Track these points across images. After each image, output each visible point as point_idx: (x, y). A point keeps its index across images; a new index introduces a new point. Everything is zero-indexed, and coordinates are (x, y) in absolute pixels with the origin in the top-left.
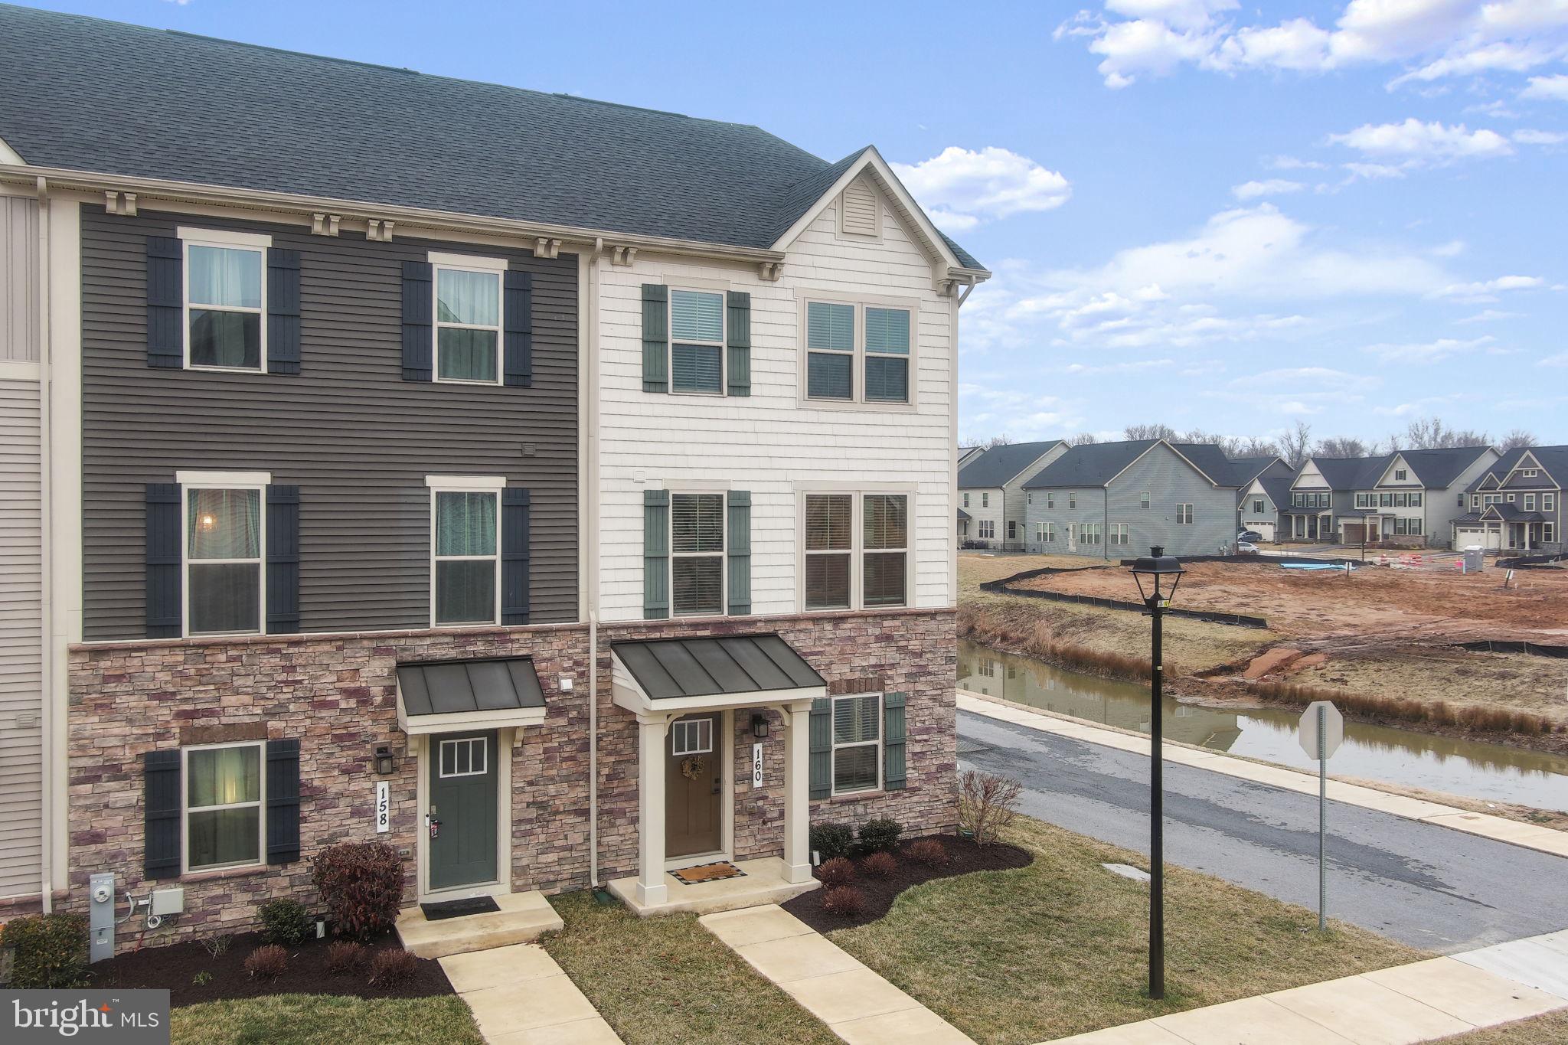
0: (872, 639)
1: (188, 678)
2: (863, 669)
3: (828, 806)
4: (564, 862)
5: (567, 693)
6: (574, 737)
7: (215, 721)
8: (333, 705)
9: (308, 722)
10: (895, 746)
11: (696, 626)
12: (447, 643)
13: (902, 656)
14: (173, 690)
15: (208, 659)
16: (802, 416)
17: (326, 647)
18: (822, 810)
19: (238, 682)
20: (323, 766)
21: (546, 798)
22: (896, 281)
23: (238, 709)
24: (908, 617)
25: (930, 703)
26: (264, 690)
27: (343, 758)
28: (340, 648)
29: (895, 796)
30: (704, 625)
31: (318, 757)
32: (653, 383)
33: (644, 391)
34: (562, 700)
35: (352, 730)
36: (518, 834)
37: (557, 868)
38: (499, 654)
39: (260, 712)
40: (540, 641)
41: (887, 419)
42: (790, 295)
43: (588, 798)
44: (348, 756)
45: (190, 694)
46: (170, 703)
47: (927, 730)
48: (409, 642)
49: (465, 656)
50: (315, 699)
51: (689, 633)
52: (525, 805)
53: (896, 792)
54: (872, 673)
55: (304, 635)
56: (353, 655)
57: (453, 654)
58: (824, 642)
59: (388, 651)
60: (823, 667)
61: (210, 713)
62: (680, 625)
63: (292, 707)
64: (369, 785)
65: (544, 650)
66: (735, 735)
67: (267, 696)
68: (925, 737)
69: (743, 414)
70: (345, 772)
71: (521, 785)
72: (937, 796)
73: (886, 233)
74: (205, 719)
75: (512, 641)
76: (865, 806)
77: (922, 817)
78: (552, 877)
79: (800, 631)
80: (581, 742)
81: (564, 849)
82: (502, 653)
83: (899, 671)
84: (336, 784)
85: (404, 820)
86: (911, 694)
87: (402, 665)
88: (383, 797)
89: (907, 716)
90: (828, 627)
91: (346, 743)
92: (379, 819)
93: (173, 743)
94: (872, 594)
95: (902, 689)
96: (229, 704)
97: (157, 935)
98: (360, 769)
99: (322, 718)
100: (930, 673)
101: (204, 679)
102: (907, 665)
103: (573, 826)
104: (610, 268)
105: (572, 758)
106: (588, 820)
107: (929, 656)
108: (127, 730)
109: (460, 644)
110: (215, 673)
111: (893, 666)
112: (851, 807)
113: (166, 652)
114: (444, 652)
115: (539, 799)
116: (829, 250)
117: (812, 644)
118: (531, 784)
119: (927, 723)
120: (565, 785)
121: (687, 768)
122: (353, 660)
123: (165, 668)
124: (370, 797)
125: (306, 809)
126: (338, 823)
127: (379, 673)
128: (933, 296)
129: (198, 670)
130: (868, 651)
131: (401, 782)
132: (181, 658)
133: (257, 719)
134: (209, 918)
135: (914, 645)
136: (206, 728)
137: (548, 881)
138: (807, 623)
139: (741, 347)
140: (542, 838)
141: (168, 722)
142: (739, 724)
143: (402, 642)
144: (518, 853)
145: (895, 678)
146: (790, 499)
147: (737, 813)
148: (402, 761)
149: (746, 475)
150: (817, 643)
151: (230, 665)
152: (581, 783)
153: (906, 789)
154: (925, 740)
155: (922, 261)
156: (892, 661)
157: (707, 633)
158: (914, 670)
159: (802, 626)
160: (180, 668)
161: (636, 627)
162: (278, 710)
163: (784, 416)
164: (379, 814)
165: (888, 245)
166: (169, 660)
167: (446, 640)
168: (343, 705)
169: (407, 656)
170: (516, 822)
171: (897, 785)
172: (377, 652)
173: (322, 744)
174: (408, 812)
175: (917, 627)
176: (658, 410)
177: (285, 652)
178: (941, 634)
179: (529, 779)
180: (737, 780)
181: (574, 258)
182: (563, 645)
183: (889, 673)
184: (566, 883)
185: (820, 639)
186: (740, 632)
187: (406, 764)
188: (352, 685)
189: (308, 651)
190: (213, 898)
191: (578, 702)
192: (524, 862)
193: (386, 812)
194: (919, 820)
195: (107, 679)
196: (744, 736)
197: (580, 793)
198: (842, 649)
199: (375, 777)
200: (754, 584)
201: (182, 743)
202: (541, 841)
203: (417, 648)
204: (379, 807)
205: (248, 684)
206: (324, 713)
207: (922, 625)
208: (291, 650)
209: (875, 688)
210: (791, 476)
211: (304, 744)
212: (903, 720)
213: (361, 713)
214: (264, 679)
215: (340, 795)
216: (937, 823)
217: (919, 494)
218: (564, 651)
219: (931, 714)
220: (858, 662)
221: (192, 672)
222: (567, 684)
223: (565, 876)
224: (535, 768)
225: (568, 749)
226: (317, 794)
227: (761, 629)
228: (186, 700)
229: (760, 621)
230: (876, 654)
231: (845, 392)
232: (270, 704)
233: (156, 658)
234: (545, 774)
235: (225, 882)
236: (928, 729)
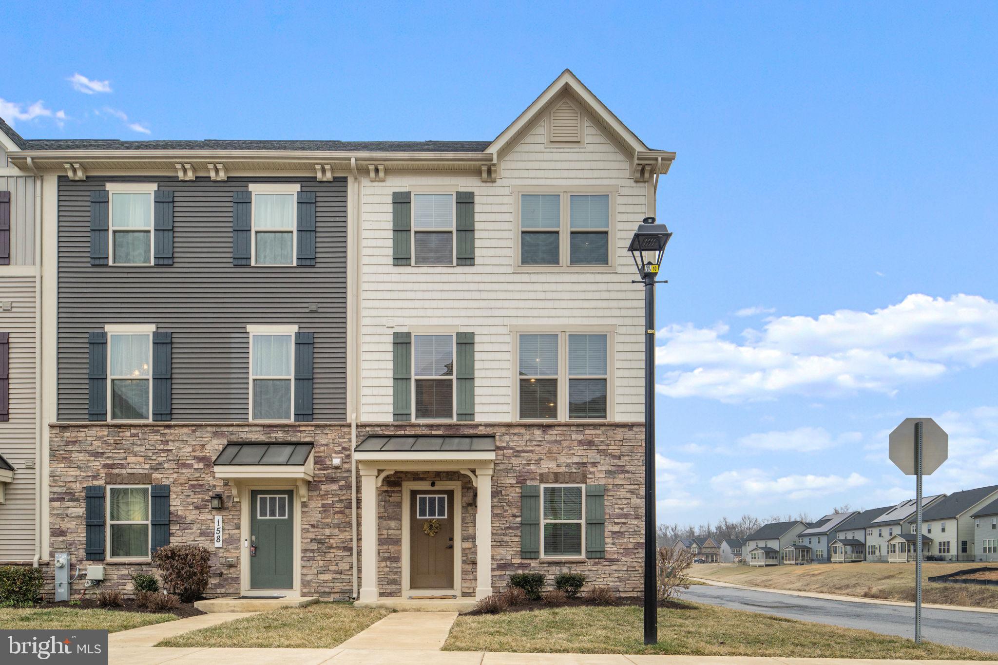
0: (576, 443)
1: (109, 445)
2: (568, 465)
3: (538, 565)
4: (336, 581)
5: (337, 468)
6: (343, 498)
7: (124, 471)
8: (190, 466)
9: (175, 475)
10: (596, 525)
11: (430, 427)
12: (259, 431)
13: (602, 457)
14: (101, 451)
15: (121, 434)
16: (517, 278)
17: (186, 430)
18: (533, 567)
19: (136, 449)
20: (184, 503)
21: (323, 537)
22: (596, 174)
23: (136, 465)
24: (608, 428)
25: (628, 495)
26: (151, 454)
27: (196, 499)
28: (194, 431)
29: (596, 564)
30: (438, 426)
31: (181, 497)
32: (401, 259)
33: (394, 265)
34: (335, 473)
35: (201, 482)
36: (305, 559)
37: (331, 584)
38: (292, 440)
39: (148, 467)
40: (319, 432)
41: (590, 278)
42: (507, 191)
43: (351, 540)
44: (198, 498)
45: (110, 455)
46: (100, 459)
47: (626, 516)
48: (235, 429)
49: (270, 440)
50: (180, 462)
51: (426, 432)
52: (309, 540)
53: (597, 560)
54: (575, 469)
55: (172, 423)
56: (201, 436)
57: (262, 438)
58: (534, 443)
59: (222, 435)
60: (533, 462)
61: (122, 466)
62: (419, 426)
63: (166, 466)
64: (211, 517)
65: (322, 439)
66: (463, 507)
67: (152, 458)
68: (623, 521)
69: (469, 278)
70: (197, 508)
71: (307, 526)
72: (634, 567)
73: (588, 139)
74: (118, 469)
75: (300, 432)
76: (570, 568)
77: (620, 582)
78: (327, 590)
79: (515, 434)
80: (347, 501)
81: (336, 572)
82: (294, 439)
83: (599, 468)
84: (192, 515)
85: (232, 541)
86: (610, 486)
87: (230, 444)
88: (218, 525)
89: (606, 503)
90: (538, 432)
91: (198, 490)
92: (216, 539)
93: (101, 482)
94: (575, 409)
95: (602, 482)
96: (131, 461)
97: (91, 592)
98: (205, 507)
99: (183, 473)
100: (628, 472)
101: (118, 446)
102: (606, 464)
103: (342, 557)
104: (370, 184)
105: (341, 512)
106: (351, 554)
107: (627, 458)
108: (78, 473)
109: (268, 432)
110: (124, 443)
111: (594, 464)
112: (557, 567)
113: (98, 429)
114: (257, 437)
115: (319, 537)
116: (540, 156)
117: (524, 444)
118: (313, 526)
119: (625, 510)
120: (337, 530)
121: (426, 526)
122: (201, 439)
123: (99, 438)
124: (211, 525)
125: (174, 528)
126: (192, 539)
127: (217, 448)
128: (631, 183)
129: (115, 440)
130: (572, 452)
131: (230, 517)
132: (106, 433)
133: (146, 471)
134: (120, 587)
135: (613, 449)
136: (119, 475)
137: (324, 593)
138: (520, 428)
139: (466, 230)
140: (321, 563)
141: (99, 470)
142: (465, 499)
143: (231, 429)
144: (305, 571)
145: (597, 474)
146: (508, 339)
147: (464, 562)
148: (230, 504)
149: (472, 321)
150: (528, 444)
151: (132, 438)
152: (347, 529)
153: (606, 559)
154: (623, 523)
155: (621, 157)
156: (593, 460)
157: (440, 432)
158: (613, 468)
159: (516, 430)
160: (105, 439)
161: (386, 426)
162: (158, 467)
163: (502, 278)
164: (216, 535)
165: (590, 148)
166: (100, 434)
167: (258, 429)
168: (196, 466)
169: (234, 438)
170: (304, 551)
171: (597, 555)
172: (215, 434)
173: (183, 489)
174: (235, 536)
175: (615, 436)
176: (404, 278)
177: (162, 432)
178: (637, 442)
179: (312, 523)
180: (465, 539)
181: (344, 180)
182: (335, 436)
183: (591, 469)
184: (338, 595)
185: (531, 441)
186: (466, 433)
187: (234, 506)
188: (201, 454)
189: (176, 432)
190: (122, 575)
191: (345, 475)
192: (309, 578)
193: (221, 534)
194: (618, 584)
195: (68, 443)
196: (469, 508)
197: (345, 535)
198: (549, 450)
199: (214, 512)
200: (477, 400)
201: (107, 483)
202: (320, 565)
203: (240, 433)
204: (216, 531)
205: (142, 450)
206: (184, 471)
207: (620, 434)
208: (167, 431)
209: (578, 480)
210: (507, 321)
211: (173, 489)
212: (603, 506)
213: (206, 472)
214: (151, 448)
215: (193, 522)
216: (634, 588)
217: (617, 334)
218: (336, 440)
219: (628, 503)
220: (563, 459)
221: (112, 441)
222: (336, 461)
223: (336, 591)
224: (316, 517)
225: (338, 506)
226: (180, 520)
227: (482, 431)
228: (109, 457)
229: (481, 425)
230: (579, 454)
231: (553, 258)
232: (154, 463)
233: (93, 432)
234: (323, 521)
235: (129, 567)
236: (626, 514)
